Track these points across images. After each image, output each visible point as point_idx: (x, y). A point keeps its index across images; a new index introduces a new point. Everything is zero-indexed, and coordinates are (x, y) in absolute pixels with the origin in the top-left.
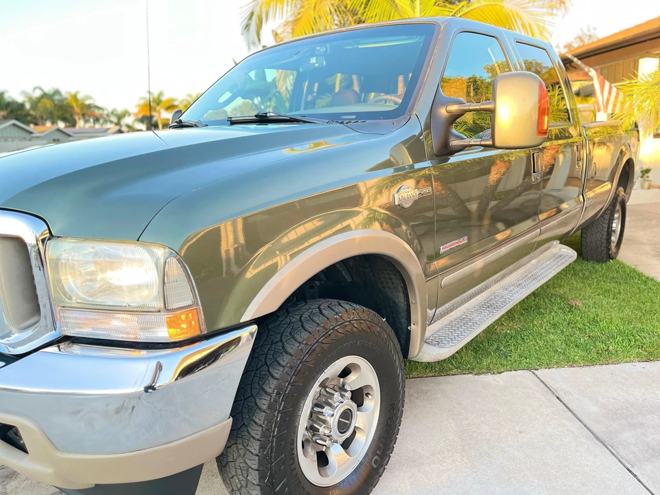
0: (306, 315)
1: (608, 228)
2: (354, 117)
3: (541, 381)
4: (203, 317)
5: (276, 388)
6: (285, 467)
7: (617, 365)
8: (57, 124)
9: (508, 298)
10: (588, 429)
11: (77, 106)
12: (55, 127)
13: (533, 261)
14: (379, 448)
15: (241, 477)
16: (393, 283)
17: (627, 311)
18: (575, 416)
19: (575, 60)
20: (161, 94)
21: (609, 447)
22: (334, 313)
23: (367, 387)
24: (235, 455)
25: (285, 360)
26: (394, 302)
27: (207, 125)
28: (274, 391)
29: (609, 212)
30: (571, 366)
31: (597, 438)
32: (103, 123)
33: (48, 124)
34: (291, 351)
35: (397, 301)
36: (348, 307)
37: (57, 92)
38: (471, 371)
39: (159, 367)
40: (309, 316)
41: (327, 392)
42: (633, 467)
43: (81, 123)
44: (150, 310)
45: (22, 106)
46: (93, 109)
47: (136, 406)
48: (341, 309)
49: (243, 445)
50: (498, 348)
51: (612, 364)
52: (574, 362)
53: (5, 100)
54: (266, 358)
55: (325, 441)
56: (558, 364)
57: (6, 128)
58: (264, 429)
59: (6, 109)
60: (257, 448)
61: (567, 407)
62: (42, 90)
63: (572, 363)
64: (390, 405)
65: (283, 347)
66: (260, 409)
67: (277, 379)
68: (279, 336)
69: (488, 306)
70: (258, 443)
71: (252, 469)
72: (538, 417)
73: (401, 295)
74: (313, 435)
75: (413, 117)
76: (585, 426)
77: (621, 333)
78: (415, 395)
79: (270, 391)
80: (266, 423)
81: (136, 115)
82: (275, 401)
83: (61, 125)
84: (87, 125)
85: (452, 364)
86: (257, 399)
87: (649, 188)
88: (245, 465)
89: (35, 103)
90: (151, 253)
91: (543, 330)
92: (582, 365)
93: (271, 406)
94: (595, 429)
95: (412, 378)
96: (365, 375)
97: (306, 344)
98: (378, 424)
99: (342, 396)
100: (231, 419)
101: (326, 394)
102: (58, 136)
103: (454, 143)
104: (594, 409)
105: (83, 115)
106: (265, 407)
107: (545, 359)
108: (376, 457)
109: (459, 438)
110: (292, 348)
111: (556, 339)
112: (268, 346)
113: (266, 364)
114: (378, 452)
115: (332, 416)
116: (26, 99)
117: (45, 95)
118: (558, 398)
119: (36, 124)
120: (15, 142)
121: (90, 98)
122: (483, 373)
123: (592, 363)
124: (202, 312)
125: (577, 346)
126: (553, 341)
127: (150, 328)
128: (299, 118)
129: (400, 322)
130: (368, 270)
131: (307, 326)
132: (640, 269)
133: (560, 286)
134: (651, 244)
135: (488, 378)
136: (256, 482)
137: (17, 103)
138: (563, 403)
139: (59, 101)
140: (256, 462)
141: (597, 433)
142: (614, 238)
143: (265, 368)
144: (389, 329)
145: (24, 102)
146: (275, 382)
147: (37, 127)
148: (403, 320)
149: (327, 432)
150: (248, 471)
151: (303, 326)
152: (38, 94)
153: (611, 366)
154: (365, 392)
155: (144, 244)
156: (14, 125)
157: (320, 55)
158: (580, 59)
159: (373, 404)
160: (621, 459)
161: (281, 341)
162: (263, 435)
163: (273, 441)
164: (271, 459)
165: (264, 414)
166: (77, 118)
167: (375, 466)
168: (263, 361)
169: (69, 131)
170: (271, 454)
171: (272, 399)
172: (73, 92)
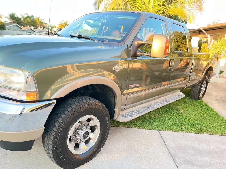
0: (77, 100)
1: (200, 89)
2: (108, 40)
3: (160, 134)
4: (38, 95)
5: (62, 121)
6: (61, 145)
7: (187, 133)
8: (31, 27)
9: (155, 106)
10: (169, 151)
11: (38, 22)
12: (30, 28)
13: (169, 96)
14: (97, 146)
15: (47, 146)
16: (111, 95)
17: (197, 117)
18: (166, 146)
19: (203, 31)
20: (67, 22)
21: (173, 157)
22: (86, 101)
23: (96, 126)
24: (47, 139)
25: (66, 113)
26: (111, 101)
27: (63, 36)
28: (61, 122)
29: (200, 83)
30: (172, 131)
31: (170, 154)
32: (46, 29)
33: (28, 26)
34: (69, 110)
35: (112, 101)
36: (92, 100)
37: (33, 16)
38: (139, 127)
39: (24, 108)
40: (78, 101)
41: (82, 125)
42: (178, 165)
43: (39, 28)
44: (21, 90)
45: (20, 19)
46: (44, 24)
47: (14, 119)
48: (89, 100)
49: (49, 137)
50: (150, 122)
51: (185, 132)
52: (173, 130)
53: (15, 16)
54: (61, 111)
55: (78, 140)
56: (168, 130)
57: (13, 26)
58: (56, 133)
59: (15, 20)
60: (53, 138)
61: (165, 143)
62: (28, 15)
63: (172, 130)
64: (103, 133)
65: (67, 109)
66: (56, 126)
67: (62, 118)
68: (67, 105)
69: (148, 108)
70: (53, 136)
71: (50, 144)
72: (155, 145)
73: (113, 99)
74: (75, 138)
75: (126, 43)
76: (168, 150)
77: (192, 123)
78: (118, 132)
79: (59, 121)
80: (57, 131)
81: (57, 27)
82: (61, 125)
83: (32, 28)
84: (41, 29)
85: (133, 125)
86: (55, 123)
87: (222, 78)
88: (49, 143)
89: (25, 19)
90: (24, 73)
91: (167, 119)
92: (175, 131)
93: (59, 126)
94: (171, 151)
95: (120, 127)
96: (96, 122)
97: (74, 109)
98: (98, 138)
99: (87, 128)
100: (44, 127)
101: (81, 126)
102: (31, 31)
103: (138, 53)
104: (173, 145)
105: (40, 25)
106: (57, 126)
107: (164, 128)
108: (96, 148)
109: (127, 147)
110: (69, 109)
111: (170, 122)
112: (62, 108)
113: (61, 113)
114: (97, 147)
115: (82, 133)
116: (22, 17)
117: (28, 17)
118: (163, 140)
119: (24, 26)
120: (16, 31)
121: (44, 20)
122: (143, 129)
123: (179, 131)
124: (38, 94)
125: (176, 125)
126: (169, 122)
127: (21, 96)
128: (90, 38)
129: (112, 108)
130: (104, 90)
131: (76, 104)
132: (208, 104)
133: (179, 105)
134: (216, 97)
135: (144, 131)
136: (51, 148)
137: (19, 18)
138: (164, 142)
139: (33, 19)
140: (52, 142)
141: (171, 152)
142: (202, 93)
143: (60, 114)
144: (106, 109)
145: (21, 18)
146: (62, 119)
147: (24, 27)
148: (113, 107)
149: (79, 137)
150: (49, 145)
151: (75, 104)
152: (26, 16)
153: (185, 133)
154: (95, 128)
155: (22, 70)
156: (16, 25)
157: (105, 18)
158: (205, 31)
159: (97, 131)
160: (175, 162)
161: (67, 107)
162: (55, 134)
163: (58, 137)
164: (57, 142)
165: (56, 128)
166: (38, 26)
167: (95, 151)
168: (60, 112)
169: (34, 30)
170: (57, 140)
171: (60, 124)
172: (38, 17)
